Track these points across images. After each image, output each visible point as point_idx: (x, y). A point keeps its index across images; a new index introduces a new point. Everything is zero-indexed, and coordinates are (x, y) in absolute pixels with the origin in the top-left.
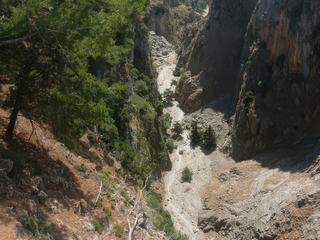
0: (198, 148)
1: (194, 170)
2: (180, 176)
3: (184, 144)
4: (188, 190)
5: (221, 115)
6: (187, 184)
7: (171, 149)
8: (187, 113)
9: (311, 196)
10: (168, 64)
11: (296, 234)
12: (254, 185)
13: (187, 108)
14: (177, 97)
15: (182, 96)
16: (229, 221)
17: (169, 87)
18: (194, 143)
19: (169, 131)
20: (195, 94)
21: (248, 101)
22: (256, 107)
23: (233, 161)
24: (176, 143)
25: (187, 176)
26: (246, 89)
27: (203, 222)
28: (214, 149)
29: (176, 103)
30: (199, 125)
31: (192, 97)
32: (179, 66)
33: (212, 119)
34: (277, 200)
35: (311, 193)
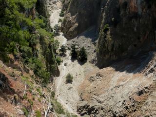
0: (76, 61)
1: (74, 75)
2: (65, 80)
3: (67, 59)
4: (70, 88)
5: (90, 40)
6: (69, 85)
7: (59, 62)
8: (68, 39)
9: (146, 88)
10: (56, 9)
11: (138, 113)
12: (111, 83)
13: (69, 36)
14: (62, 30)
15: (65, 29)
16: (96, 107)
17: (57, 23)
18: (74, 58)
19: (57, 51)
20: (73, 27)
21: (106, 30)
22: (111, 34)
23: (98, 69)
24: (62, 58)
25: (69, 80)
26: (105, 23)
27: (80, 109)
28: (86, 62)
29: (61, 34)
30: (76, 47)
31: (71, 29)
32: (63, 10)
33: (84, 42)
34: (126, 91)
35: (146, 86)
